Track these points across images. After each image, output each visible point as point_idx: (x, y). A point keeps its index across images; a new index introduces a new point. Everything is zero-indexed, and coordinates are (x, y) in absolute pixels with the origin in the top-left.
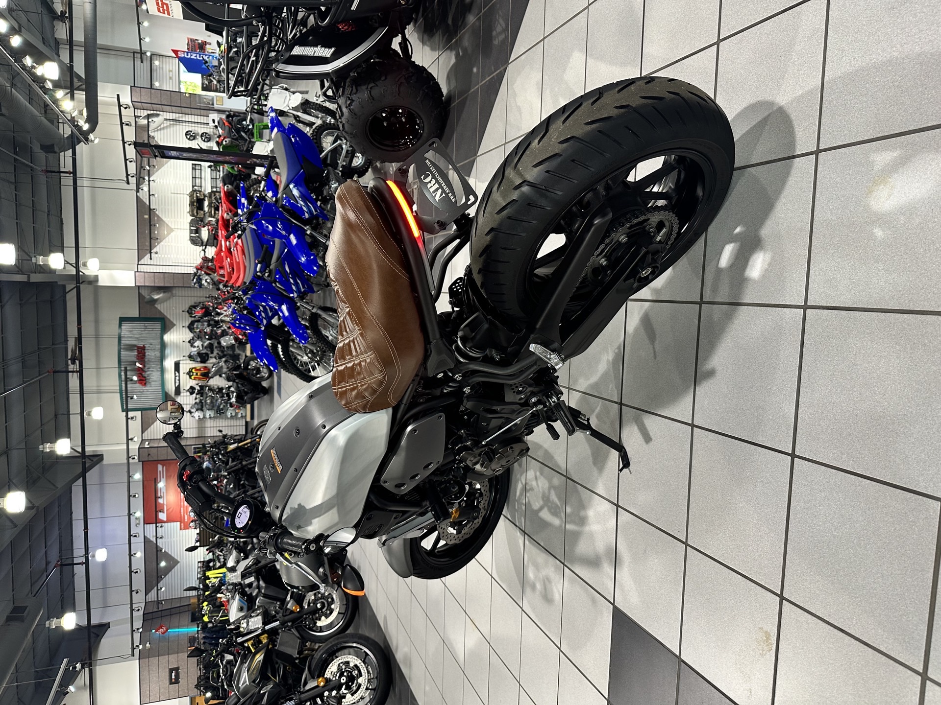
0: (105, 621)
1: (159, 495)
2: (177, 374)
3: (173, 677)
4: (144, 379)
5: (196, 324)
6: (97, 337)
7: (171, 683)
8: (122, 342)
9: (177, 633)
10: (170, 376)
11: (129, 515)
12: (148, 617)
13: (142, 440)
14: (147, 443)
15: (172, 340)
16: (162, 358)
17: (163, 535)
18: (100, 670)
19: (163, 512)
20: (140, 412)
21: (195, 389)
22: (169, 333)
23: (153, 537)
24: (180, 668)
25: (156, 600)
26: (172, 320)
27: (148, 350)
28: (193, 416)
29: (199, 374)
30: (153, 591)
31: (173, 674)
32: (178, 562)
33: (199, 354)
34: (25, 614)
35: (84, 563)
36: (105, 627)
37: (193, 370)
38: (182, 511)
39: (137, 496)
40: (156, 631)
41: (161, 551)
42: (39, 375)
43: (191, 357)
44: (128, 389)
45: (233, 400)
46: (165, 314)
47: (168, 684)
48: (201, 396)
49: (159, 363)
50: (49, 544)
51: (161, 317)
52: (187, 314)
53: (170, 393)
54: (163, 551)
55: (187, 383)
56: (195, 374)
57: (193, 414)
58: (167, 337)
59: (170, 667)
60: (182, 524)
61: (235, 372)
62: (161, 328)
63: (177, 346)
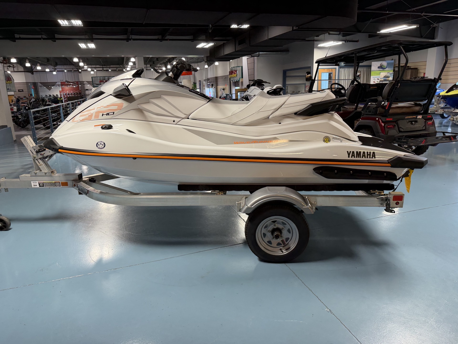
0: (35, 74)
3: (20, 90)
7: (18, 90)
9: (32, 91)
19: (65, 87)
20: (92, 81)
25: (38, 85)
31: (21, 90)
40: (32, 86)
47: (18, 89)
59: (24, 90)
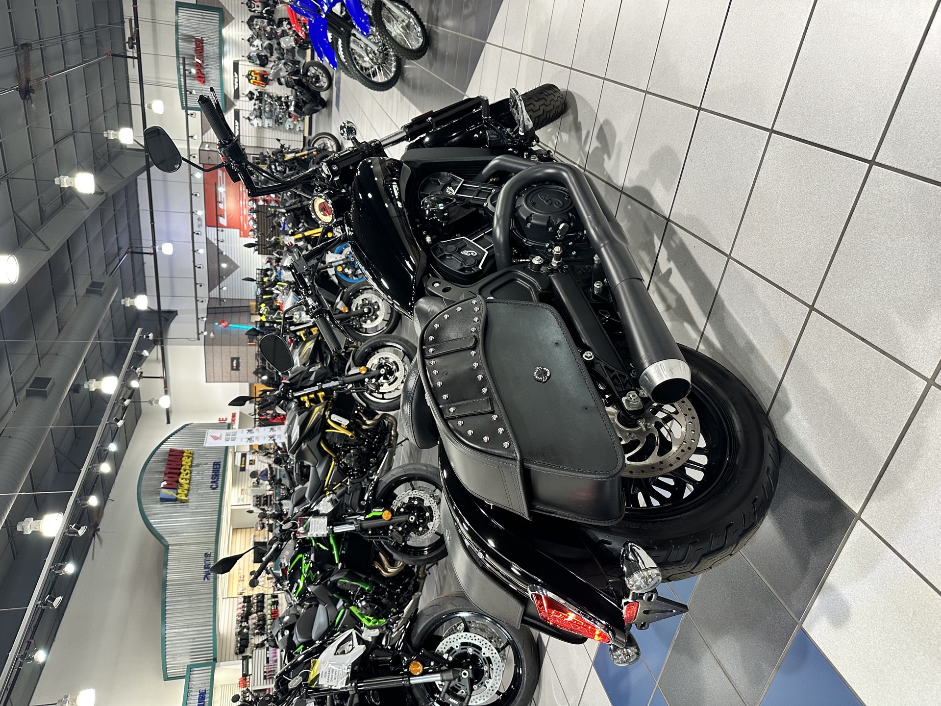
0: (173, 308)
1: (220, 200)
2: (236, 76)
3: (235, 365)
4: (203, 76)
5: (256, 20)
6: (154, 21)
7: (233, 369)
8: (180, 31)
9: (237, 329)
10: (229, 76)
11: (192, 213)
12: (211, 311)
13: (202, 142)
14: (207, 146)
15: (231, 36)
16: (221, 55)
17: (224, 239)
18: (170, 349)
19: (224, 217)
21: (254, 94)
22: (227, 27)
23: (215, 239)
24: (241, 358)
25: (218, 297)
26: (230, 12)
27: (206, 43)
28: (251, 124)
29: (258, 79)
30: (215, 289)
31: (235, 363)
32: (238, 267)
33: (259, 56)
34: (102, 289)
35: (152, 254)
36: (172, 314)
37: (252, 74)
38: (241, 219)
39: (198, 195)
40: (219, 324)
41: (222, 253)
42: (98, 56)
43: (249, 58)
44: (187, 85)
45: (292, 109)
46: (224, 4)
47: (230, 369)
48: (260, 103)
49: (218, 61)
50: (119, 230)
51: (219, 7)
52: (246, 7)
53: (229, 96)
54: (224, 253)
55: (247, 87)
56: (254, 78)
57: (252, 122)
58: (227, 32)
59: (232, 356)
60: (242, 232)
61: (294, 78)
62: (219, 21)
63: (236, 44)
